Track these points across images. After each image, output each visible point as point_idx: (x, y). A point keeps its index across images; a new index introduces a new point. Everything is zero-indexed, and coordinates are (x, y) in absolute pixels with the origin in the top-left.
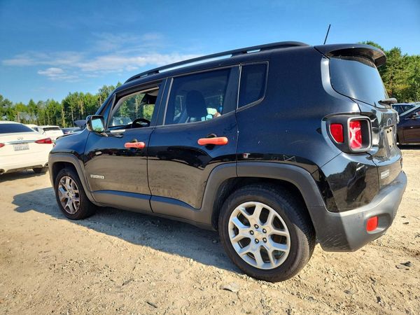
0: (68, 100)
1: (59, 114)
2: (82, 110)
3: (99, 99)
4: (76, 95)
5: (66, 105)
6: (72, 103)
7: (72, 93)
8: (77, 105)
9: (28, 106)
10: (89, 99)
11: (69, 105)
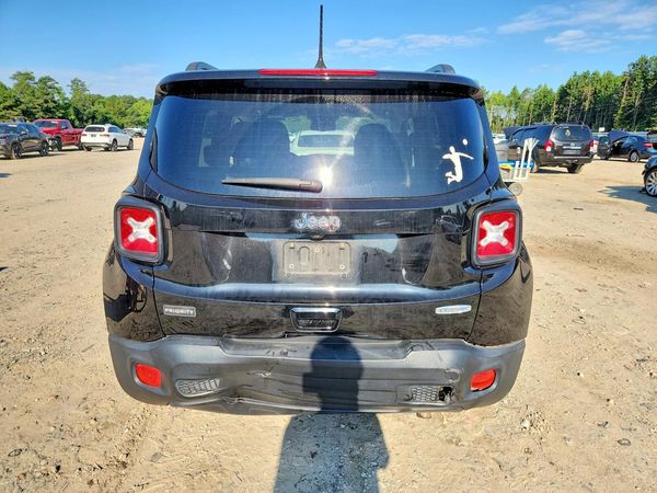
0: (569, 86)
1: (548, 108)
2: (587, 104)
3: (623, 83)
4: (585, 76)
5: (564, 93)
6: (574, 91)
7: (579, 73)
8: (581, 92)
9: (509, 97)
10: (605, 83)
11: (568, 94)
